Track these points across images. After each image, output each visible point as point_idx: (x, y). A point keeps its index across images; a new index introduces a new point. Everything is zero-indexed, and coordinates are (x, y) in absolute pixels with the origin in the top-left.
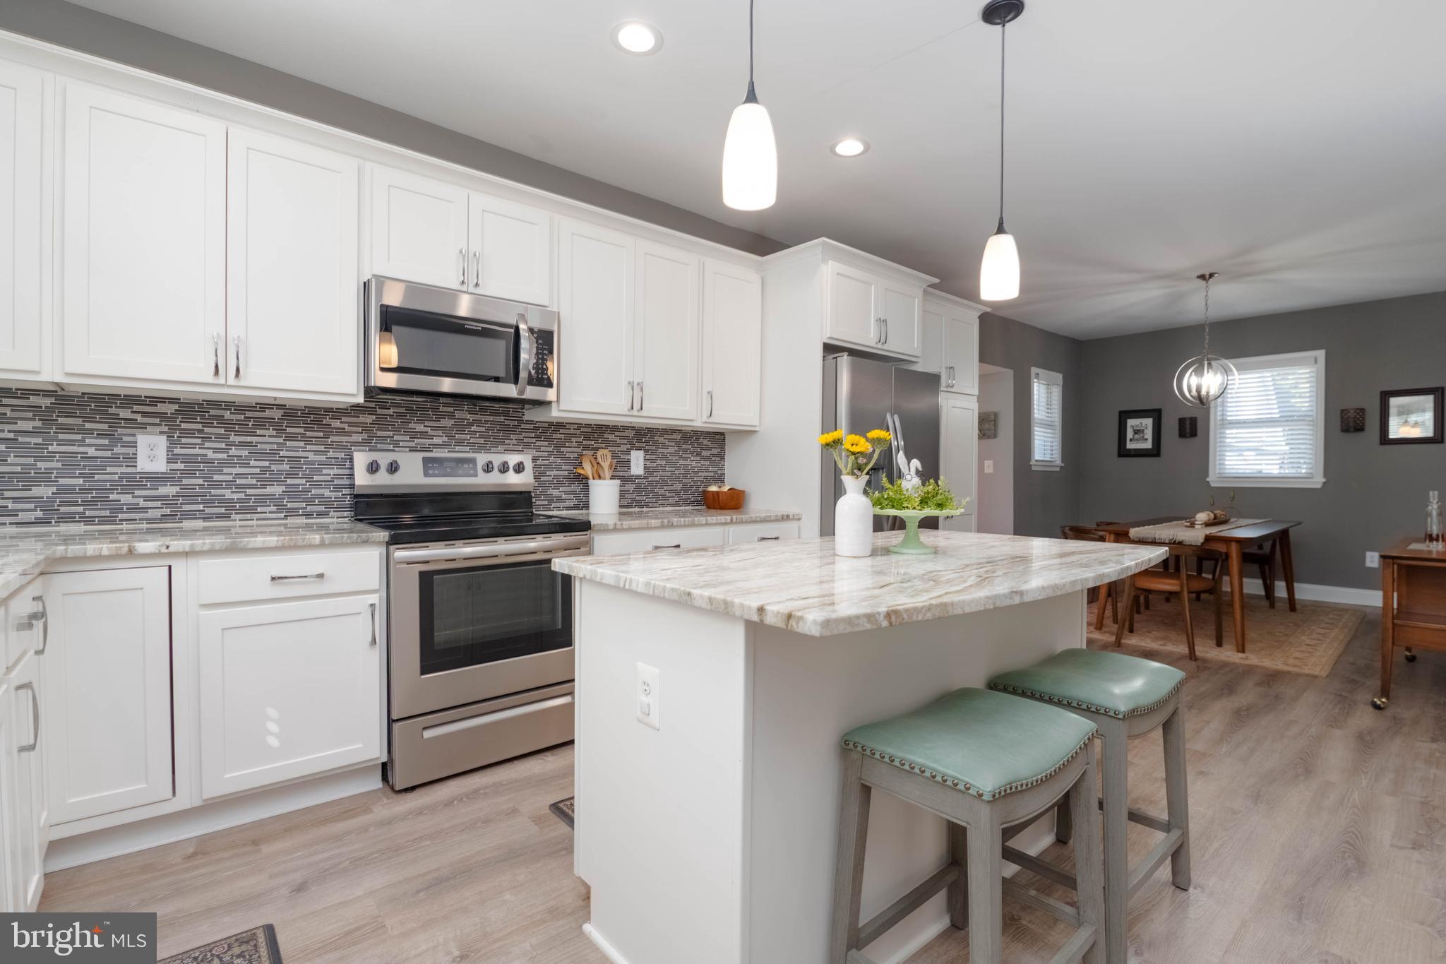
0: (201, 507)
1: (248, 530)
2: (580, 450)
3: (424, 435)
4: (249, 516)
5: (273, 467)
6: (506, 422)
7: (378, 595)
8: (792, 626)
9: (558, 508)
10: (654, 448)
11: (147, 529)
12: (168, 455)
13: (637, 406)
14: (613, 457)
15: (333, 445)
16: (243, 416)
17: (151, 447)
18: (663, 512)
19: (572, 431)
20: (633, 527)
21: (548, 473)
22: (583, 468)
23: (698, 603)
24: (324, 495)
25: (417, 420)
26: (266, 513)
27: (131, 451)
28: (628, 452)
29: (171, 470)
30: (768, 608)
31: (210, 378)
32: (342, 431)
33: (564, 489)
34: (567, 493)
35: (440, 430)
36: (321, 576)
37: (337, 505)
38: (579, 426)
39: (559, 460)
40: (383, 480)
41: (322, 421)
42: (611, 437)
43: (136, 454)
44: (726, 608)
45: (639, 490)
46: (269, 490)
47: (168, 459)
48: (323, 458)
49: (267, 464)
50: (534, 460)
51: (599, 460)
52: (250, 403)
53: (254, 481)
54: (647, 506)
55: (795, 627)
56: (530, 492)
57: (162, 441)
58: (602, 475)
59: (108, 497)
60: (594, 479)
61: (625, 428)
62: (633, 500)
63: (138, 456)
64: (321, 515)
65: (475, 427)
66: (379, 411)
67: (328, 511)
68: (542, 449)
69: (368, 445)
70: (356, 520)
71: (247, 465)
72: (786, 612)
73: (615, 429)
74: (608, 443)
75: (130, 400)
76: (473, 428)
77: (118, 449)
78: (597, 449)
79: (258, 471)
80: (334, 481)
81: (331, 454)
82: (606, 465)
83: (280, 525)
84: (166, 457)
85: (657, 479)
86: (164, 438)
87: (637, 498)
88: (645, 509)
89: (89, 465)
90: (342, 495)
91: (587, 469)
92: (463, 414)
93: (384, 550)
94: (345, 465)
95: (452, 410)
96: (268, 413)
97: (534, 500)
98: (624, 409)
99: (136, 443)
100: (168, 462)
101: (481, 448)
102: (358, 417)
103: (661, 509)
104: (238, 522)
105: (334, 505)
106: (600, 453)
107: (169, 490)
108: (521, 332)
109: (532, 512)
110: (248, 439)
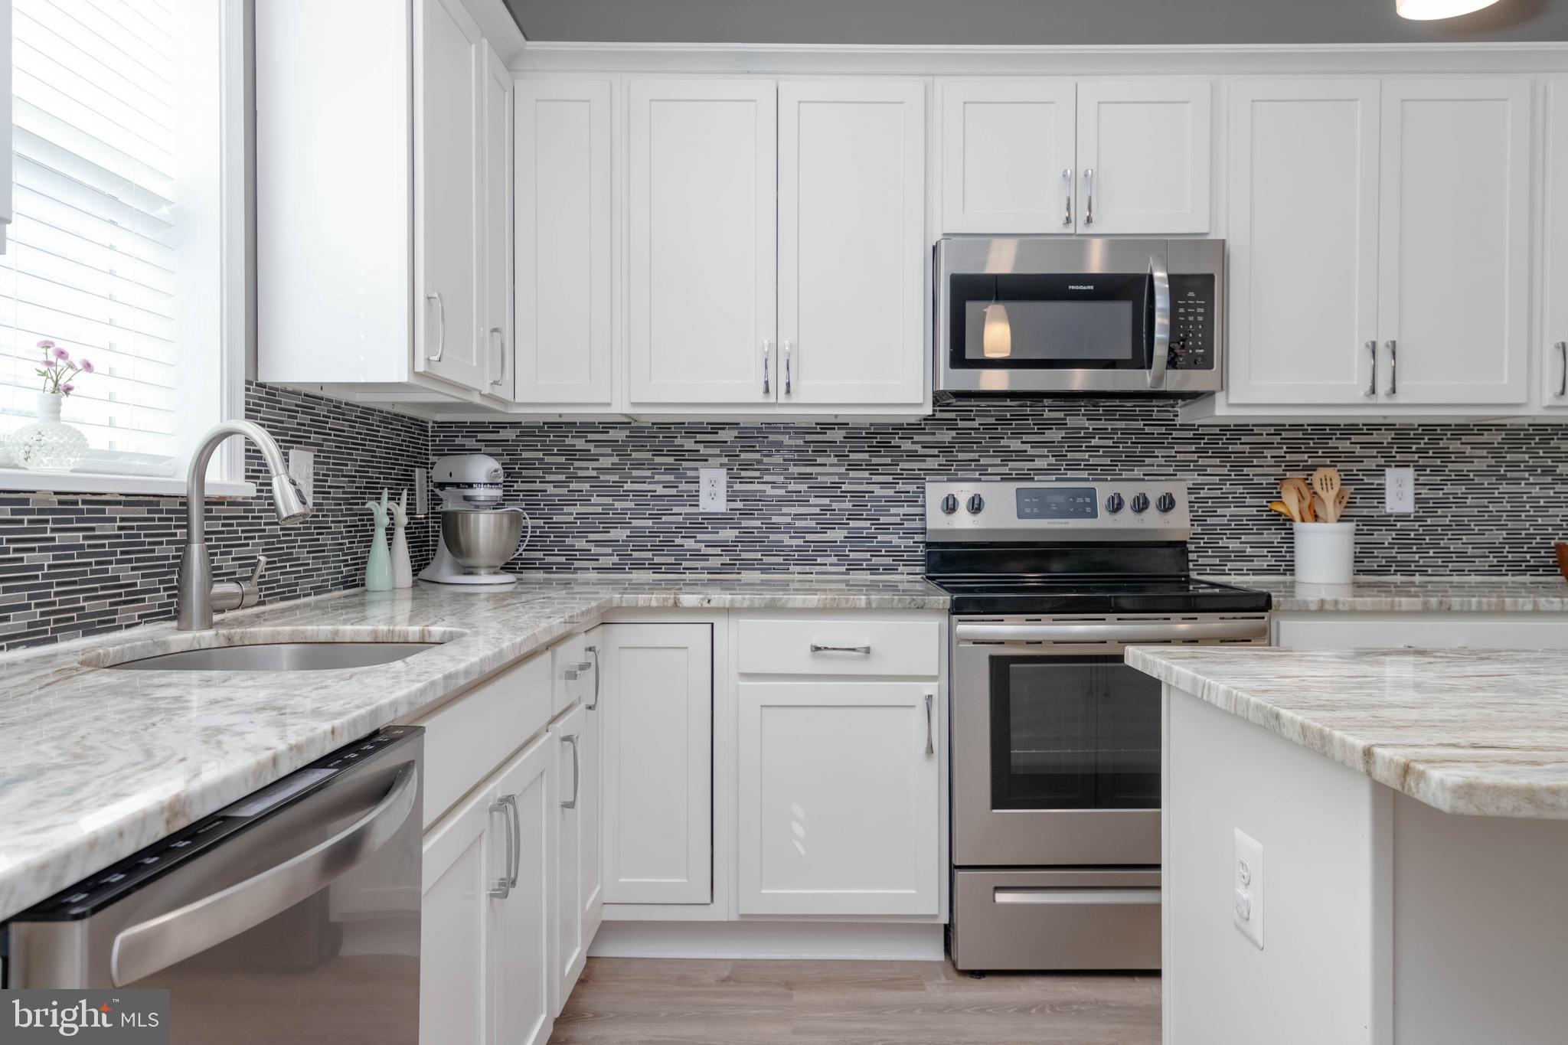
0: (759, 555)
1: (807, 586)
2: (1280, 471)
3: (1021, 456)
4: (807, 569)
5: (835, 506)
6: (1147, 430)
7: (937, 683)
8: (1410, 788)
9: (1239, 571)
10: (1438, 462)
11: (708, 580)
12: (728, 491)
13: (1383, 387)
14: (1344, 482)
15: (902, 474)
16: (802, 441)
17: (713, 483)
18: (1460, 586)
19: (1264, 439)
20: (1359, 608)
21: (1220, 511)
22: (1284, 503)
23: (1290, 732)
24: (891, 542)
25: (1012, 433)
26: (826, 565)
27: (693, 487)
28: (1379, 472)
29: (731, 510)
30: (1377, 750)
31: (759, 397)
32: (913, 455)
33: (1251, 538)
34: (1254, 545)
35: (1045, 447)
36: (868, 650)
37: (907, 556)
38: (1278, 428)
39: (1240, 489)
40: (963, 522)
41: (890, 442)
42: (1344, 445)
43: (698, 491)
44: (1323, 746)
45: (1403, 541)
46: (831, 535)
47: (728, 496)
48: (890, 492)
49: (827, 501)
50: (1191, 490)
51: (1317, 487)
52: (809, 423)
53: (813, 524)
54: (1423, 573)
55: (1414, 790)
56: (1185, 543)
57: (722, 475)
58: (1320, 513)
59: (673, 541)
60: (1303, 520)
61: (1373, 427)
62: (1391, 560)
63: (701, 494)
64: (889, 569)
65: (1097, 440)
66: (961, 424)
67: (897, 565)
68: (1209, 471)
69: (947, 472)
70: (928, 577)
71: (805, 502)
72: (1402, 760)
73: (1350, 430)
74: (1335, 458)
75: (693, 429)
76: (1094, 442)
77: (683, 487)
78: (1314, 468)
79: (817, 510)
80: (903, 524)
81: (900, 487)
82: (1329, 496)
83: (842, 581)
84: (725, 493)
85: (1447, 521)
86: (724, 471)
87: (1400, 557)
88: (1417, 578)
89: (657, 505)
90: (914, 542)
91: (1291, 503)
92: (1078, 421)
93: (945, 621)
94: (917, 501)
95: (1061, 415)
96: (830, 435)
97: (1192, 556)
98: (1360, 395)
99: (698, 478)
100: (728, 501)
101: (1104, 473)
102: (934, 434)
103: (1456, 579)
104: (796, 575)
105: (903, 556)
106: (1317, 476)
107: (728, 534)
108: (1156, 283)
109: (1188, 576)
110: (808, 470)
